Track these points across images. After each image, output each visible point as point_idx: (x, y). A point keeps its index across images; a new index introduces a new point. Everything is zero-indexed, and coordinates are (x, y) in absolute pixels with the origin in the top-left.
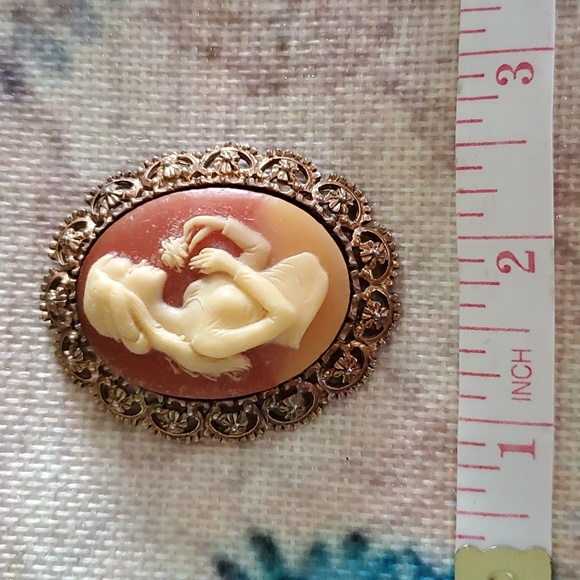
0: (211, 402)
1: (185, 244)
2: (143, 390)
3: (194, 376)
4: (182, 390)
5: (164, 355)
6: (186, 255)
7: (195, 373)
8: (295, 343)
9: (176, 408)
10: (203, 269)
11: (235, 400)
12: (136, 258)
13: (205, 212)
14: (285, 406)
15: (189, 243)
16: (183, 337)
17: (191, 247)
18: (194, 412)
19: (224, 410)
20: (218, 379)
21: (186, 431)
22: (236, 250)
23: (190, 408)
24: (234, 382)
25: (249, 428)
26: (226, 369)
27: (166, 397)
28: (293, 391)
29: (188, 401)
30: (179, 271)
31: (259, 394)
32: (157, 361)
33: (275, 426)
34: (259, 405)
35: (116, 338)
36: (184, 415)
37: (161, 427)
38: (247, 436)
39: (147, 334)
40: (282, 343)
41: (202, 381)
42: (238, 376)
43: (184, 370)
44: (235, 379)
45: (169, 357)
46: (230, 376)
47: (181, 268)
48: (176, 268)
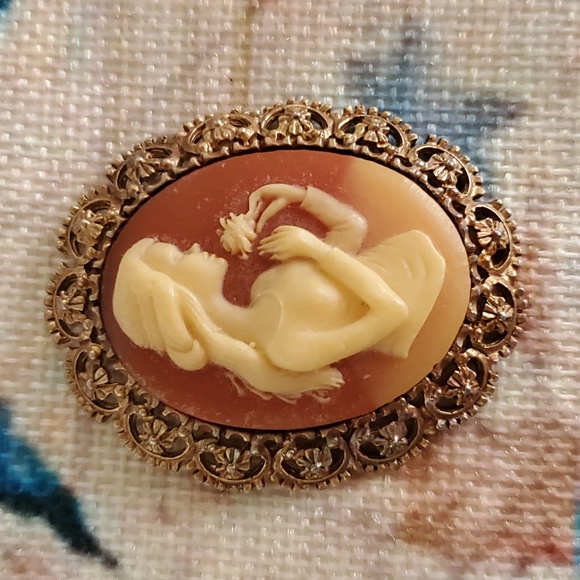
0: (284, 434)
1: (253, 222)
2: (191, 419)
3: (266, 398)
4: (247, 418)
5: (225, 370)
6: (254, 235)
7: (267, 393)
8: (403, 350)
9: (235, 443)
10: (278, 253)
11: (317, 430)
12: (184, 242)
13: (276, 180)
14: (382, 437)
15: (257, 220)
16: (253, 344)
17: (261, 225)
18: (260, 448)
19: (301, 444)
20: (298, 400)
21: (247, 475)
22: (321, 228)
23: (254, 443)
24: (320, 405)
25: (332, 468)
26: (309, 386)
27: (223, 429)
28: (393, 417)
29: (252, 432)
30: (245, 256)
31: (348, 422)
32: (214, 379)
33: (365, 467)
34: (347, 437)
35: (158, 349)
36: (247, 453)
37: (213, 472)
38: (328, 482)
39: (203, 342)
40: (385, 350)
41: (276, 403)
42: (325, 397)
43: (252, 390)
44: (321, 400)
45: (232, 373)
46: (315, 396)
47: (247, 253)
48: (240, 253)
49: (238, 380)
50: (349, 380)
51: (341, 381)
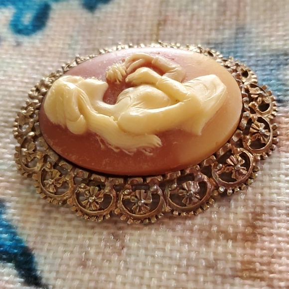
1: (124, 68)
2: (74, 167)
5: (96, 135)
15: (127, 68)
16: (112, 117)
29: (107, 176)
36: (102, 191)
39: (86, 116)
40: (188, 129)
42: (150, 153)
43: (110, 147)
44: (147, 153)
45: (100, 137)
46: (144, 151)
47: (120, 81)
48: (116, 81)
49: (102, 141)
50: (165, 145)
51: (160, 143)
